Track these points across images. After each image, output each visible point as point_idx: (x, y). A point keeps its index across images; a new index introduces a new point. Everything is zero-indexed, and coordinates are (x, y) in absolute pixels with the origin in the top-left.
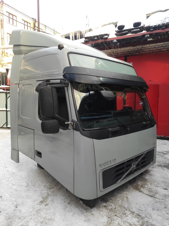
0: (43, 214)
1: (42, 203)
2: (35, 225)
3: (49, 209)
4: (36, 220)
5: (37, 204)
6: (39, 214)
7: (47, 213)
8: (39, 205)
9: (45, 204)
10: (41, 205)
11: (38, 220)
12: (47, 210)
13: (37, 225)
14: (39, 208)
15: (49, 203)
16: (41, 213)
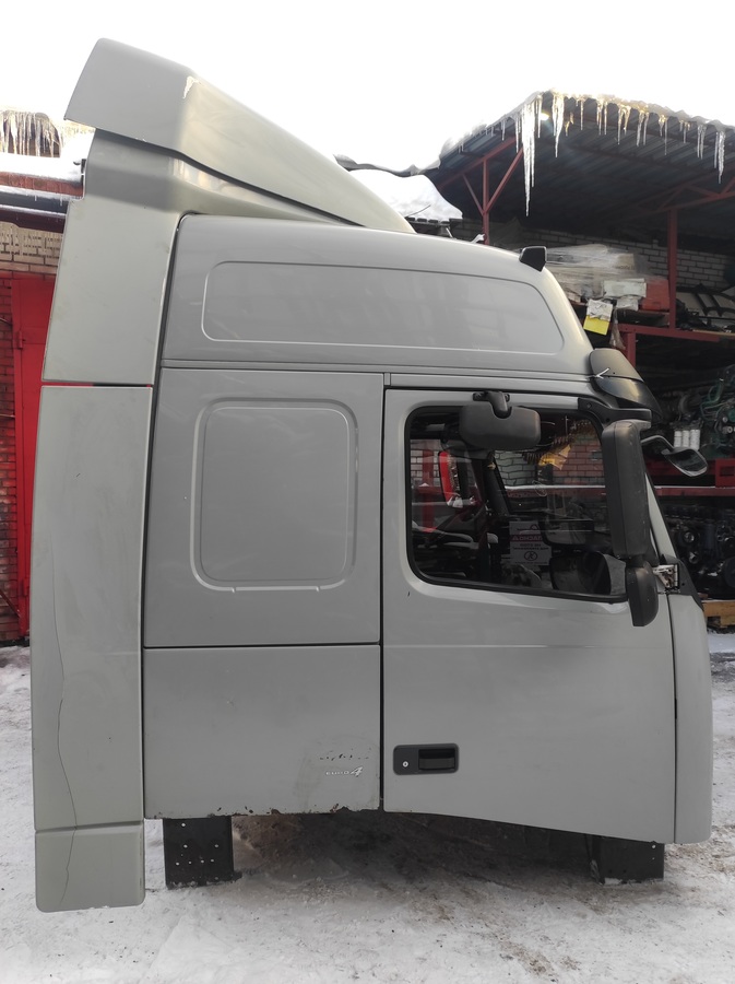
3: (605, 966)
9: (562, 967)
10: (561, 980)
12: (608, 974)
15: (565, 953)
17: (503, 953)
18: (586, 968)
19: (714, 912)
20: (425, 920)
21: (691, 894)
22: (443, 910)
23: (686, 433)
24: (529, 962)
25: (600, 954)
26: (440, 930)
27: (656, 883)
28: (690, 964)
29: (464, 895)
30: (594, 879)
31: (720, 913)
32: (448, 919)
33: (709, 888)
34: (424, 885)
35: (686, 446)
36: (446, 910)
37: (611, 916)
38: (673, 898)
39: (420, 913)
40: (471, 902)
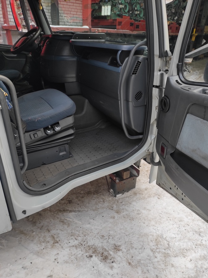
0: (141, 255)
1: (110, 258)
2: (173, 268)
3: (130, 243)
4: (159, 267)
5: (112, 268)
6: (142, 262)
7: (140, 247)
8: (114, 264)
9: (114, 252)
10: (115, 260)
11: (161, 263)
12: (132, 248)
13: (173, 263)
14: (125, 264)
15: (113, 242)
16: (139, 258)
17: (87, 254)
18: (123, 248)
19: (156, 198)
20: (46, 248)
21: (146, 192)
22: (54, 238)
23: (106, 7)
24: (100, 255)
25: (126, 237)
26: (55, 252)
27: (134, 190)
28: (158, 229)
29: (62, 224)
30: (112, 196)
31: (159, 198)
32: (57, 242)
33: (151, 187)
34: (42, 224)
35: (106, 14)
36: (55, 236)
37: (124, 213)
38: (141, 196)
39: (43, 244)
40: (66, 226)
